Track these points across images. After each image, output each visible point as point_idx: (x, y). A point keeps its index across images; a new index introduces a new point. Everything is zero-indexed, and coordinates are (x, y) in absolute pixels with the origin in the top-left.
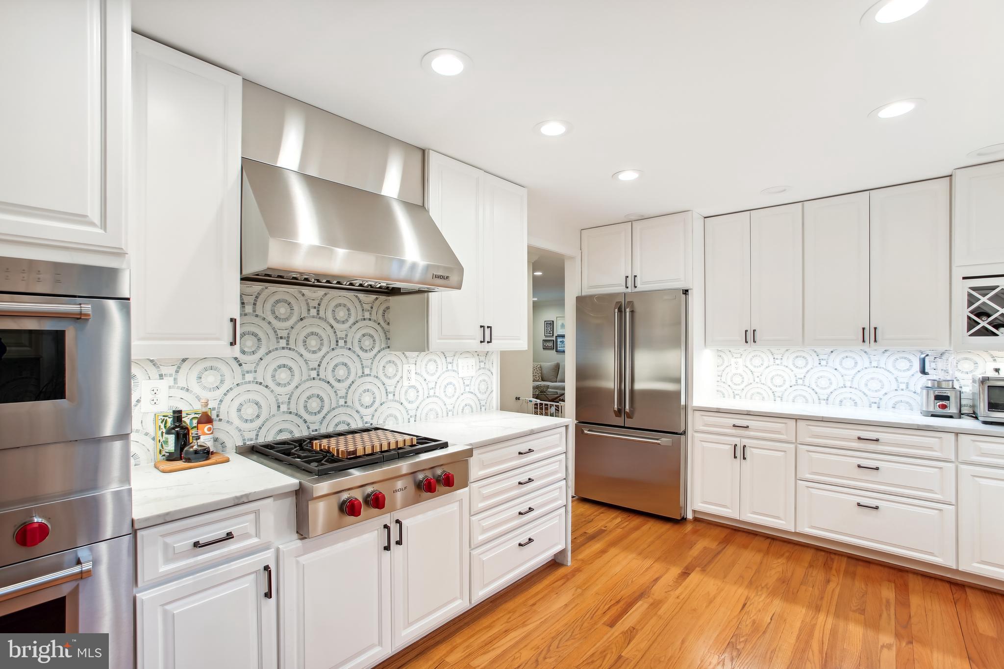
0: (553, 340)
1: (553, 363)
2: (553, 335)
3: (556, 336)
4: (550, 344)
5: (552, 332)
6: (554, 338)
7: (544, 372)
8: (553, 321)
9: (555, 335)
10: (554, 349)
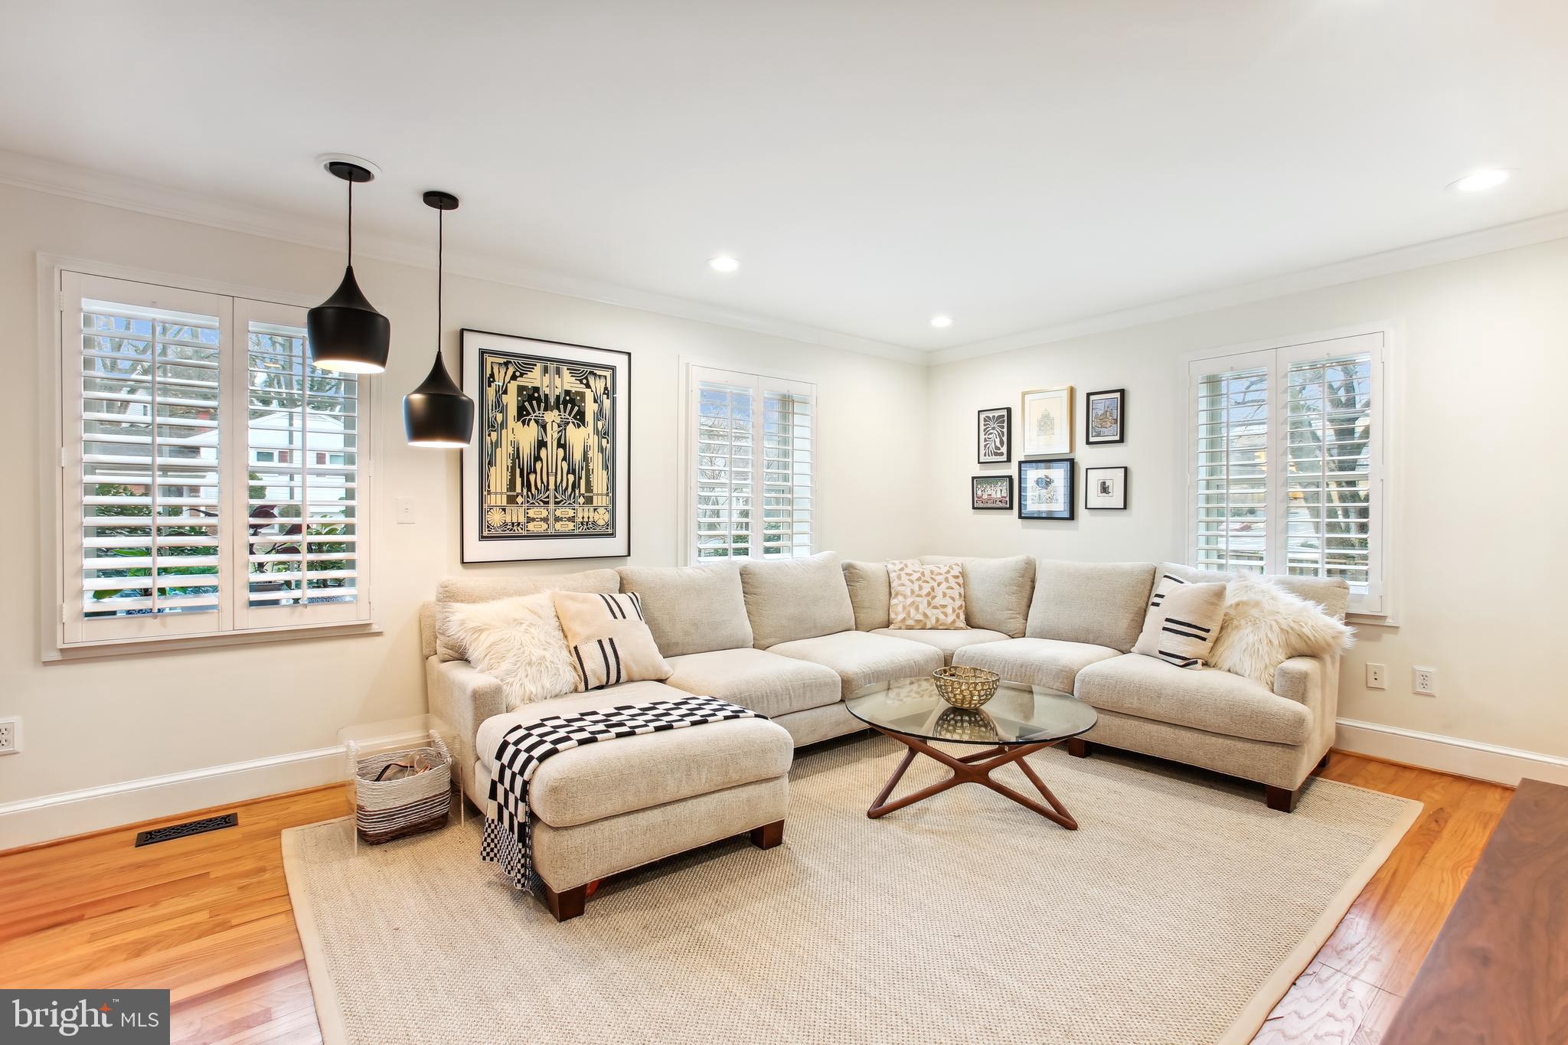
0: (1010, 478)
1: (1010, 561)
2: (1009, 460)
3: (1020, 463)
4: (999, 492)
5: (1004, 449)
6: (1012, 470)
7: (978, 591)
8: (1009, 410)
9: (1018, 455)
10: (1011, 508)
